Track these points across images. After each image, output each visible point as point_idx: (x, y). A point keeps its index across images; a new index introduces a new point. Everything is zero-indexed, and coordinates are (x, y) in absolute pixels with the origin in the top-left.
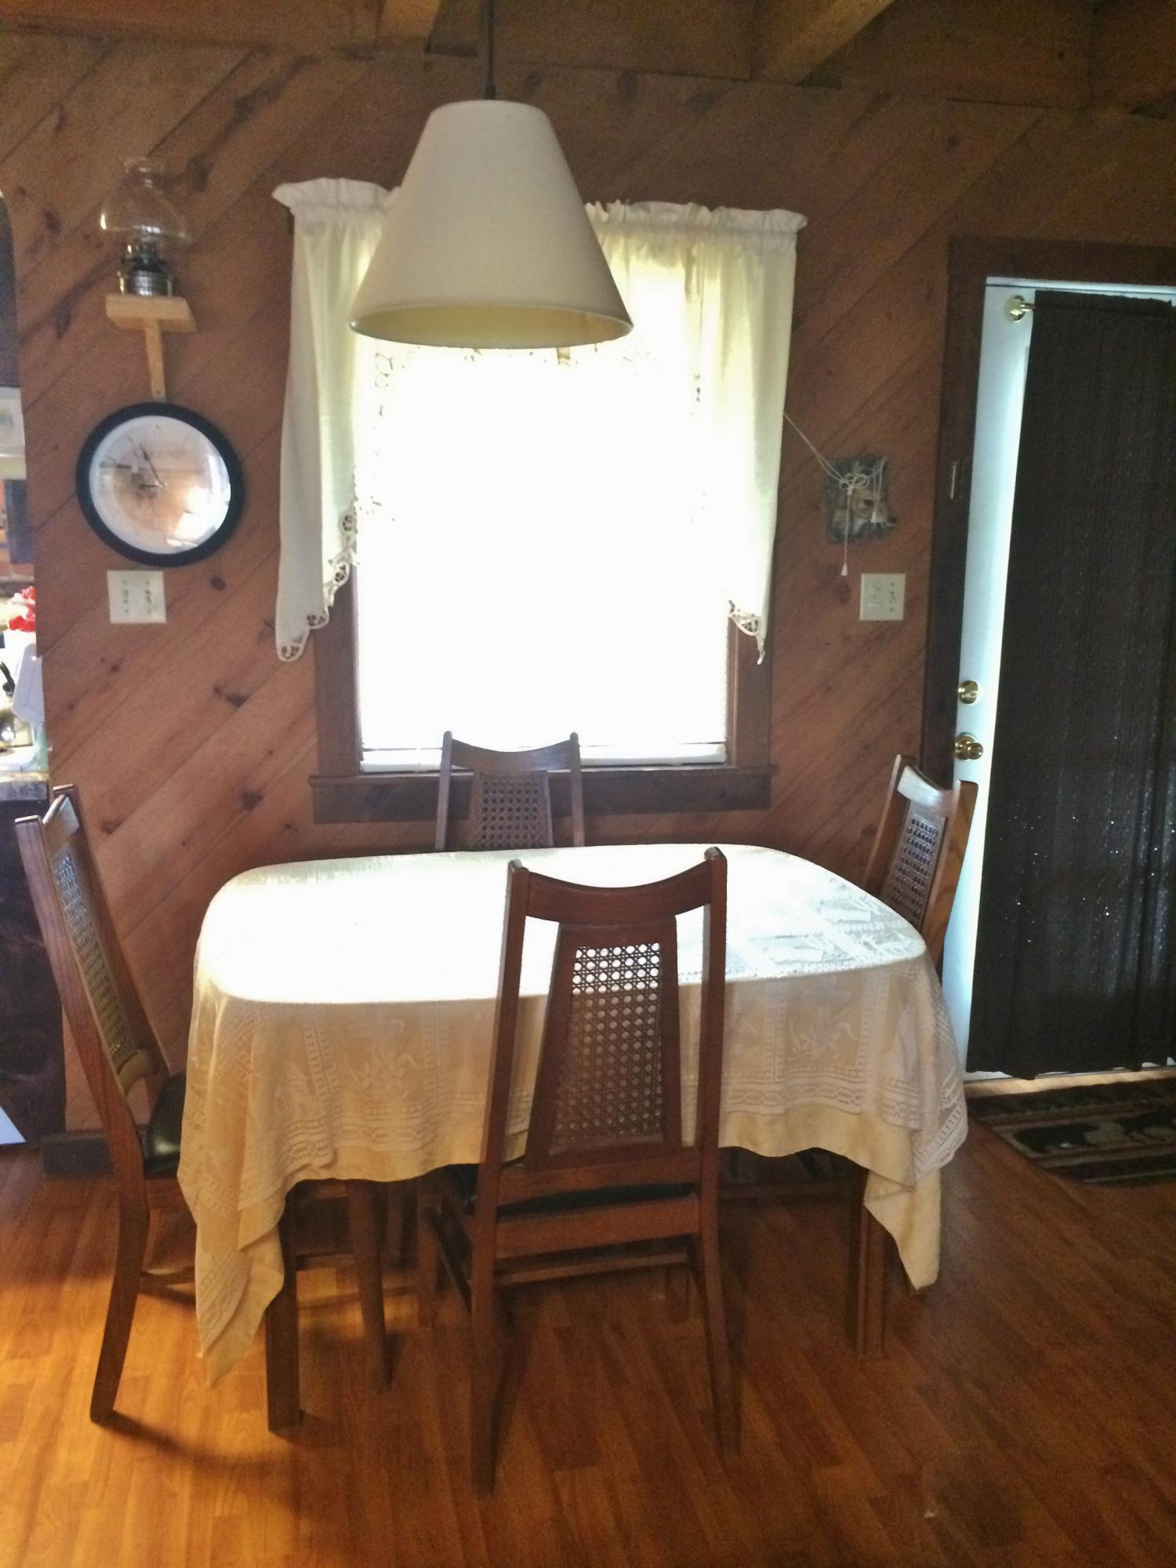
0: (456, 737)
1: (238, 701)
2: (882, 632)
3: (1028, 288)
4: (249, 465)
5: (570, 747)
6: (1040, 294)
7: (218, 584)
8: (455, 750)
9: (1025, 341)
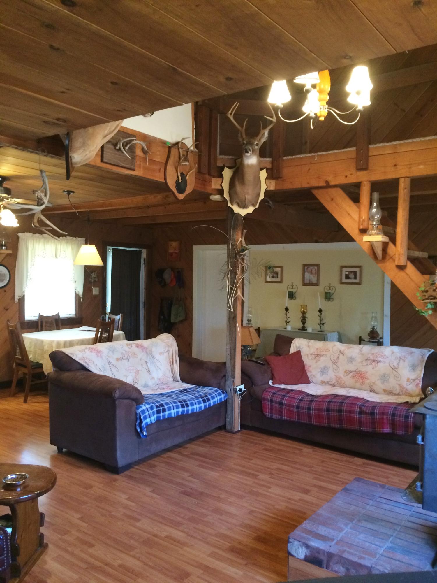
0: (41, 314)
1: (7, 310)
2: (96, 296)
3: (111, 248)
4: (11, 275)
5: (58, 315)
6: (113, 248)
7: (5, 291)
8: (40, 316)
9: (112, 255)
